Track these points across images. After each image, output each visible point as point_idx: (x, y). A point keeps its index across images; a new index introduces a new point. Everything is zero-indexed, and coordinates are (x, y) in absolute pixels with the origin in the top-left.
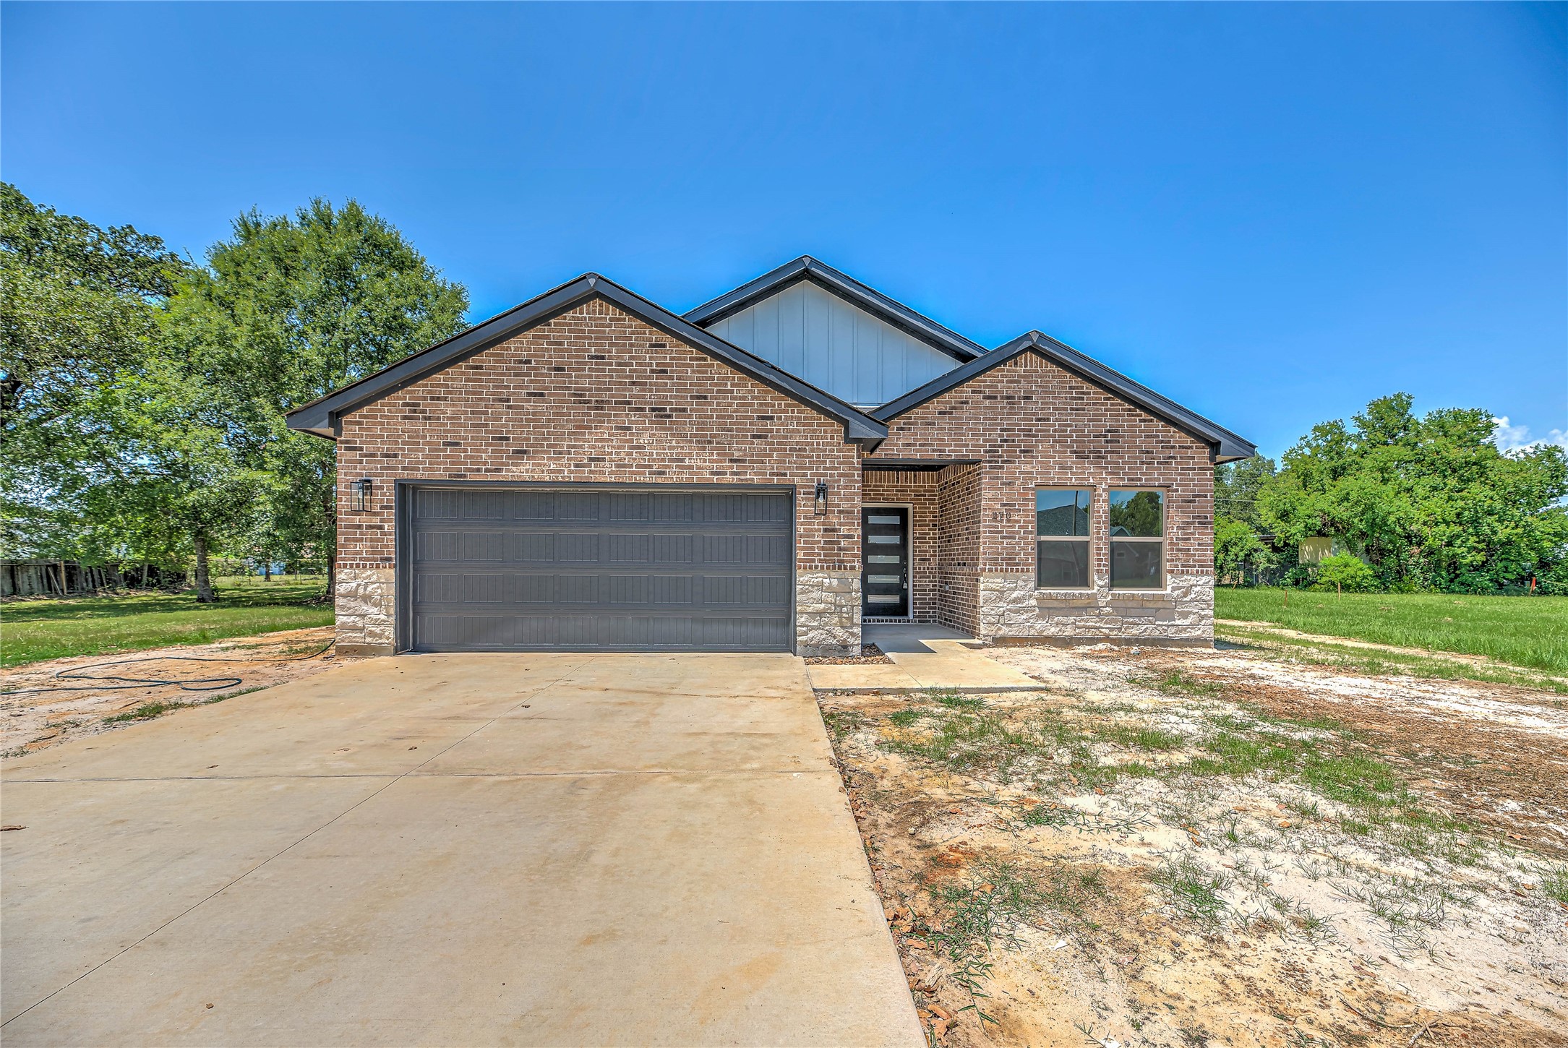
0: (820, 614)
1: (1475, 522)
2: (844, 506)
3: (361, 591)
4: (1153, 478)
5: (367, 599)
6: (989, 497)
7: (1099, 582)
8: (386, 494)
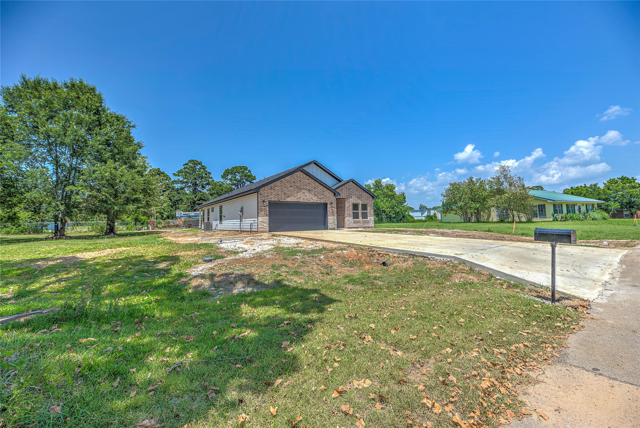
0: (331, 223)
1: (393, 208)
2: (334, 206)
3: (263, 221)
4: (366, 202)
5: (264, 222)
6: (347, 205)
7: (360, 218)
8: (267, 203)
